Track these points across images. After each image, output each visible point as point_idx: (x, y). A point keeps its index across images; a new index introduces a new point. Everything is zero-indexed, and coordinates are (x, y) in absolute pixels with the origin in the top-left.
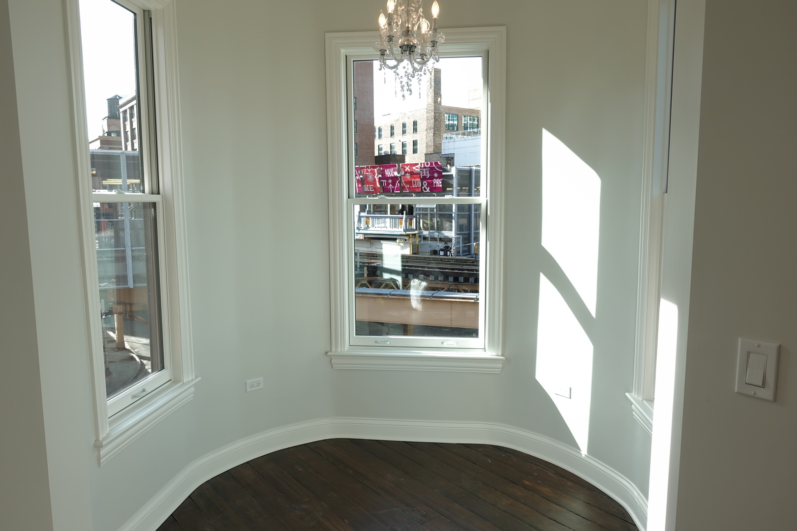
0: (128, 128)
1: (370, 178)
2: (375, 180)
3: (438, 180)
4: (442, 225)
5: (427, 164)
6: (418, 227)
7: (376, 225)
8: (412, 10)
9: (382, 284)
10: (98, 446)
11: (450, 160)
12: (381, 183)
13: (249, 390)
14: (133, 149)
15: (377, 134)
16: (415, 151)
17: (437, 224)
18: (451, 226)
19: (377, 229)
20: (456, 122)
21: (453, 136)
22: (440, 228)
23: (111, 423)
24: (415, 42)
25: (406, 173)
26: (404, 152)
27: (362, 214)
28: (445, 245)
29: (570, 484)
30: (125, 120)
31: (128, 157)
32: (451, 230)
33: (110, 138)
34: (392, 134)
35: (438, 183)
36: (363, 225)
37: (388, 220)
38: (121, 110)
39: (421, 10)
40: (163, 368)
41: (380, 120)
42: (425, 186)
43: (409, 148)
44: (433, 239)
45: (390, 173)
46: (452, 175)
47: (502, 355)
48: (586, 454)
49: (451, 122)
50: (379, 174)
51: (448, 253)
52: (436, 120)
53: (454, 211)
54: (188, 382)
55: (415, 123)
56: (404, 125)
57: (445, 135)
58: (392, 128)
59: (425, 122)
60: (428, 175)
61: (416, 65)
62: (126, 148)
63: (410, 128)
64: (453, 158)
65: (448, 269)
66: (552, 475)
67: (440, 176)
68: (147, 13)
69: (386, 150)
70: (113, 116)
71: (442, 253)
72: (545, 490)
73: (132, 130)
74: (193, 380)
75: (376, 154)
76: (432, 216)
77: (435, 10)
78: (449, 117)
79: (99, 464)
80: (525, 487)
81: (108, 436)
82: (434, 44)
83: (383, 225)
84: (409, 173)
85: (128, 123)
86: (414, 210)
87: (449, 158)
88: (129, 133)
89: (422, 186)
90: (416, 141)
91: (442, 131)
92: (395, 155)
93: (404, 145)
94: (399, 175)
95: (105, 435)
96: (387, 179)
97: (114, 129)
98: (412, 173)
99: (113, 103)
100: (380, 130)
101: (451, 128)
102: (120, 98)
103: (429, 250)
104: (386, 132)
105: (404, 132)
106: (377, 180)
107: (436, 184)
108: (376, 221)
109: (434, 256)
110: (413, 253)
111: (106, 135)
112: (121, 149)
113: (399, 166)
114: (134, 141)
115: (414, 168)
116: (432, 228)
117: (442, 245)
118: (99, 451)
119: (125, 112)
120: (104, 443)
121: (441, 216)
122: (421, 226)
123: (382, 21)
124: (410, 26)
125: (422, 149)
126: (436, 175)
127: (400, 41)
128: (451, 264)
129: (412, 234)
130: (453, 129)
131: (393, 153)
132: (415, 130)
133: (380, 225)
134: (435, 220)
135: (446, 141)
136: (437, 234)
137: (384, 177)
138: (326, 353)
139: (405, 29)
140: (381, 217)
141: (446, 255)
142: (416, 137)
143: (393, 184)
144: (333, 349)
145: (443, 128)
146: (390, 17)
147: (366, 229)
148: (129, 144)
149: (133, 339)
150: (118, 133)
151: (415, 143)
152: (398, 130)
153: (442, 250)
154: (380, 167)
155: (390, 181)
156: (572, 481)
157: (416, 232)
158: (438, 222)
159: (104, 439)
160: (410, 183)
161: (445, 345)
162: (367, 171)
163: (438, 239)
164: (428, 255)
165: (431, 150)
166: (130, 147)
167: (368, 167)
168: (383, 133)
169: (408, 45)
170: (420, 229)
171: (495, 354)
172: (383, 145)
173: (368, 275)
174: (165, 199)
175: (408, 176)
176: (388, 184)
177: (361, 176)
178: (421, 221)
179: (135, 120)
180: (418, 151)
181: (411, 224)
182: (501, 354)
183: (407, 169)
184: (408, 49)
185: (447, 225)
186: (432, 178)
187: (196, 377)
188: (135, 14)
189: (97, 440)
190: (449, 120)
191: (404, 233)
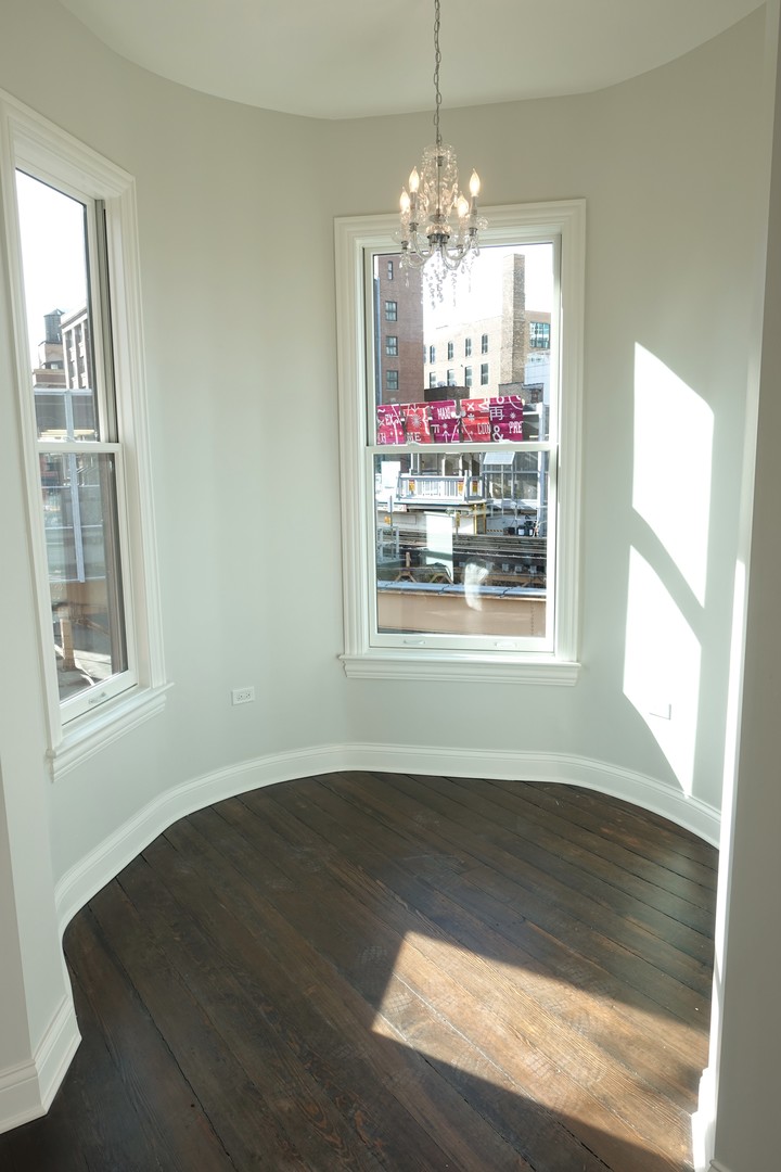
0: (74, 357)
1: (416, 422)
2: (422, 425)
3: (516, 423)
4: (522, 489)
5: (500, 400)
6: (486, 494)
7: (424, 491)
8: (444, 186)
9: (432, 577)
10: (50, 757)
11: (537, 393)
12: (432, 429)
13: (236, 702)
14: (81, 387)
15: (427, 356)
16: (484, 381)
17: (515, 490)
18: (536, 491)
19: (426, 497)
20: (546, 336)
21: (542, 357)
22: (519, 495)
23: (65, 731)
24: (448, 229)
25: (468, 413)
26: (468, 382)
27: (404, 475)
28: (525, 521)
29: (666, 833)
30: (69, 345)
31: (76, 399)
32: (536, 498)
33: (48, 372)
34: (450, 356)
35: (516, 427)
36: (405, 492)
37: (442, 484)
38: (64, 331)
39: (456, 185)
40: (126, 668)
41: (432, 336)
42: (496, 433)
43: (476, 377)
44: (509, 511)
45: (446, 413)
46: (537, 416)
47: (578, 661)
48: (691, 795)
49: (539, 336)
50: (428, 415)
51: (531, 531)
52: (516, 333)
53: (539, 469)
54: (159, 688)
55: (485, 339)
56: (468, 343)
57: (530, 356)
58: (450, 347)
59: (500, 337)
60: (502, 416)
61: (449, 261)
62: (71, 387)
63: (476, 346)
64: (541, 390)
65: (529, 554)
66: (642, 822)
67: (520, 417)
68: (99, 204)
69: (441, 380)
70: (53, 340)
71: (521, 532)
72: (630, 840)
73: (80, 359)
74: (163, 685)
75: (427, 386)
76: (508, 477)
77: (475, 185)
78: (536, 328)
79: (52, 779)
80: (603, 836)
81: (61, 746)
82: (473, 231)
83: (434, 491)
84: (473, 413)
85: (73, 350)
86: (481, 468)
87: (534, 389)
88: (75, 364)
89: (493, 432)
90: (486, 365)
91: (526, 350)
92: (454, 387)
93: (467, 372)
94: (458, 417)
95: (58, 744)
96: (441, 422)
97: (54, 358)
98: (477, 414)
99: (53, 320)
100: (432, 350)
101: (538, 345)
102: (62, 313)
103: (501, 527)
104: (441, 353)
105: (468, 352)
106: (426, 425)
107: (512, 430)
108: (424, 484)
109: (509, 537)
110: (478, 533)
111: (44, 367)
112: (65, 387)
113: (458, 403)
114: (82, 375)
115: (480, 406)
116: (507, 495)
117: (521, 520)
118: (52, 763)
119: (69, 333)
120: (58, 753)
121: (520, 477)
122: (491, 491)
123: (405, 202)
124: (441, 208)
125: (495, 378)
126: (513, 416)
127: (428, 229)
128: (535, 548)
129: (478, 505)
130: (542, 347)
131: (451, 384)
132: (485, 349)
133: (430, 492)
134: (511, 483)
135: (532, 364)
136: (514, 503)
137: (436, 420)
138: (338, 656)
139: (435, 213)
140: (432, 480)
141: (527, 534)
142: (486, 359)
143: (450, 431)
144: (347, 651)
145: (527, 345)
146: (413, 196)
147: (408, 497)
148: (75, 379)
149: (85, 655)
150: (60, 364)
151: (484, 369)
152: (459, 350)
153: (521, 527)
154: (430, 405)
155: (445, 426)
156: (669, 830)
157: (484, 501)
158: (515, 486)
159: (58, 748)
160: (474, 428)
161: (499, 647)
162: (411, 412)
163: (516, 512)
164: (500, 535)
165: (509, 379)
166: (76, 385)
167: (412, 406)
168: (436, 354)
169: (438, 235)
170: (489, 496)
171: (568, 659)
172: (436, 372)
173: (411, 564)
174: (125, 449)
175: (471, 418)
176: (442, 431)
177: (403, 420)
178: (491, 484)
179: (83, 344)
180: (489, 381)
181: (475, 489)
182: (575, 659)
183: (471, 407)
184: (440, 239)
185: (529, 489)
186: (507, 420)
187: (168, 682)
188: (85, 206)
189: (49, 749)
190: (536, 332)
191: (466, 503)
